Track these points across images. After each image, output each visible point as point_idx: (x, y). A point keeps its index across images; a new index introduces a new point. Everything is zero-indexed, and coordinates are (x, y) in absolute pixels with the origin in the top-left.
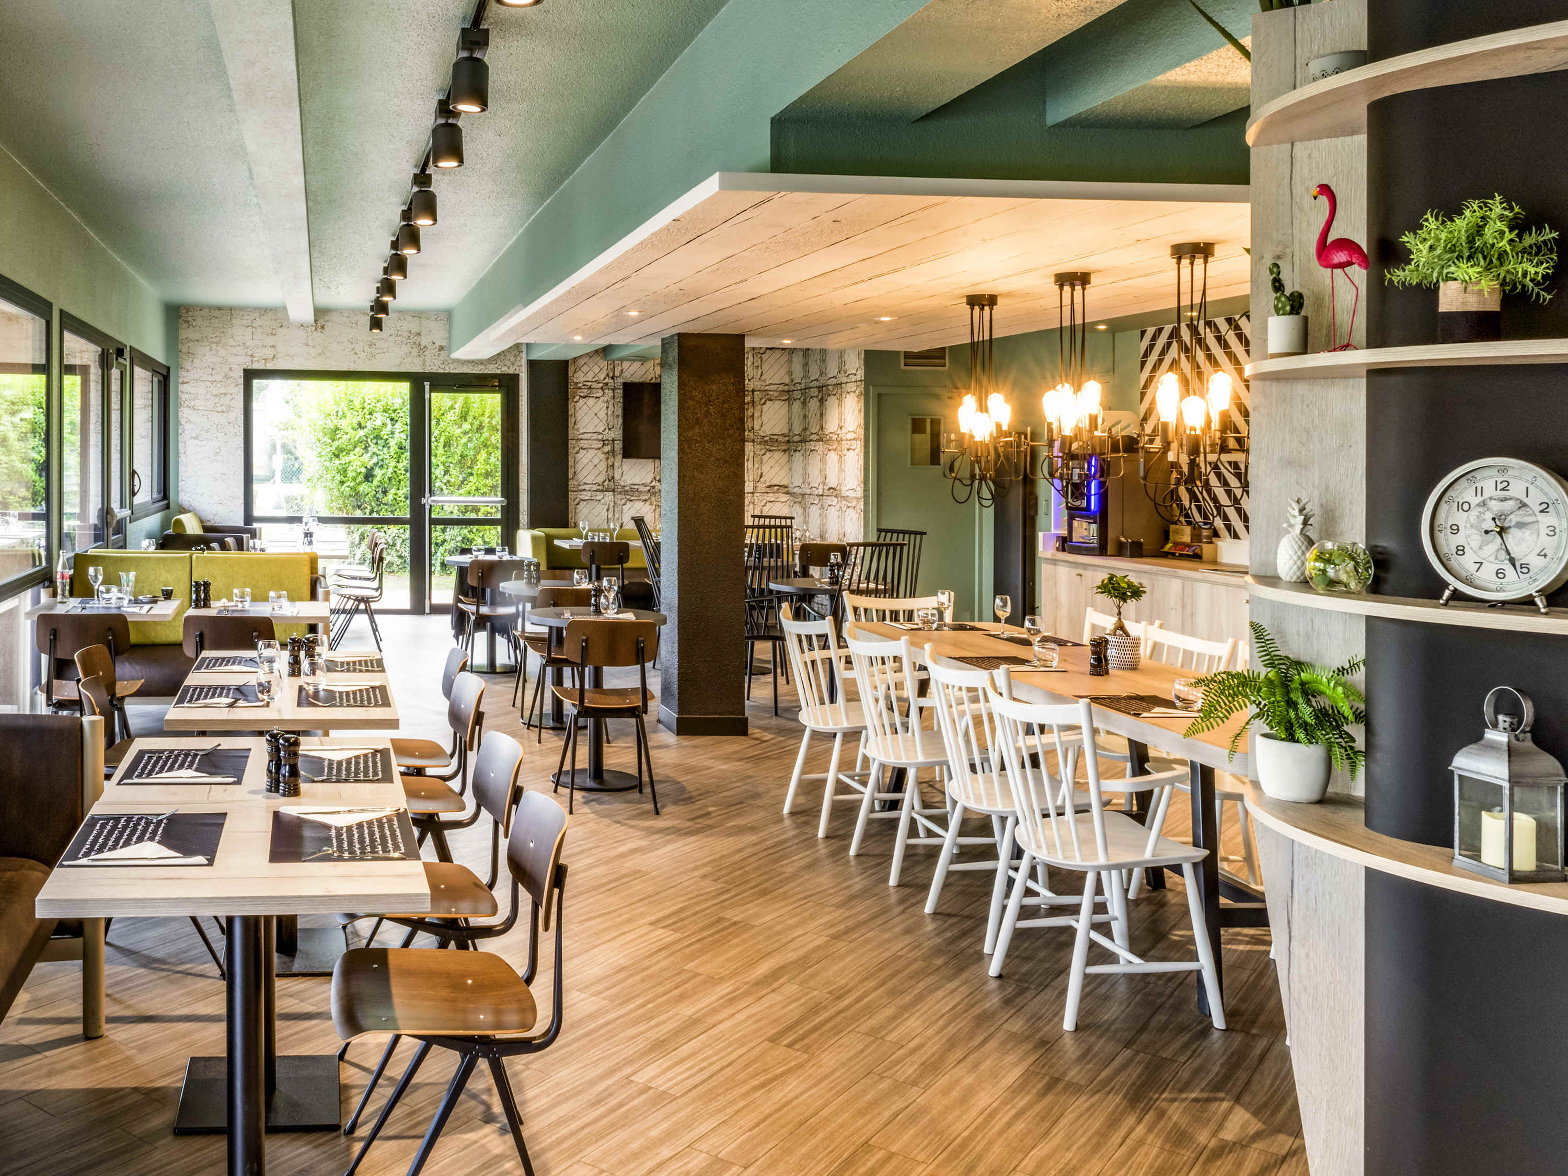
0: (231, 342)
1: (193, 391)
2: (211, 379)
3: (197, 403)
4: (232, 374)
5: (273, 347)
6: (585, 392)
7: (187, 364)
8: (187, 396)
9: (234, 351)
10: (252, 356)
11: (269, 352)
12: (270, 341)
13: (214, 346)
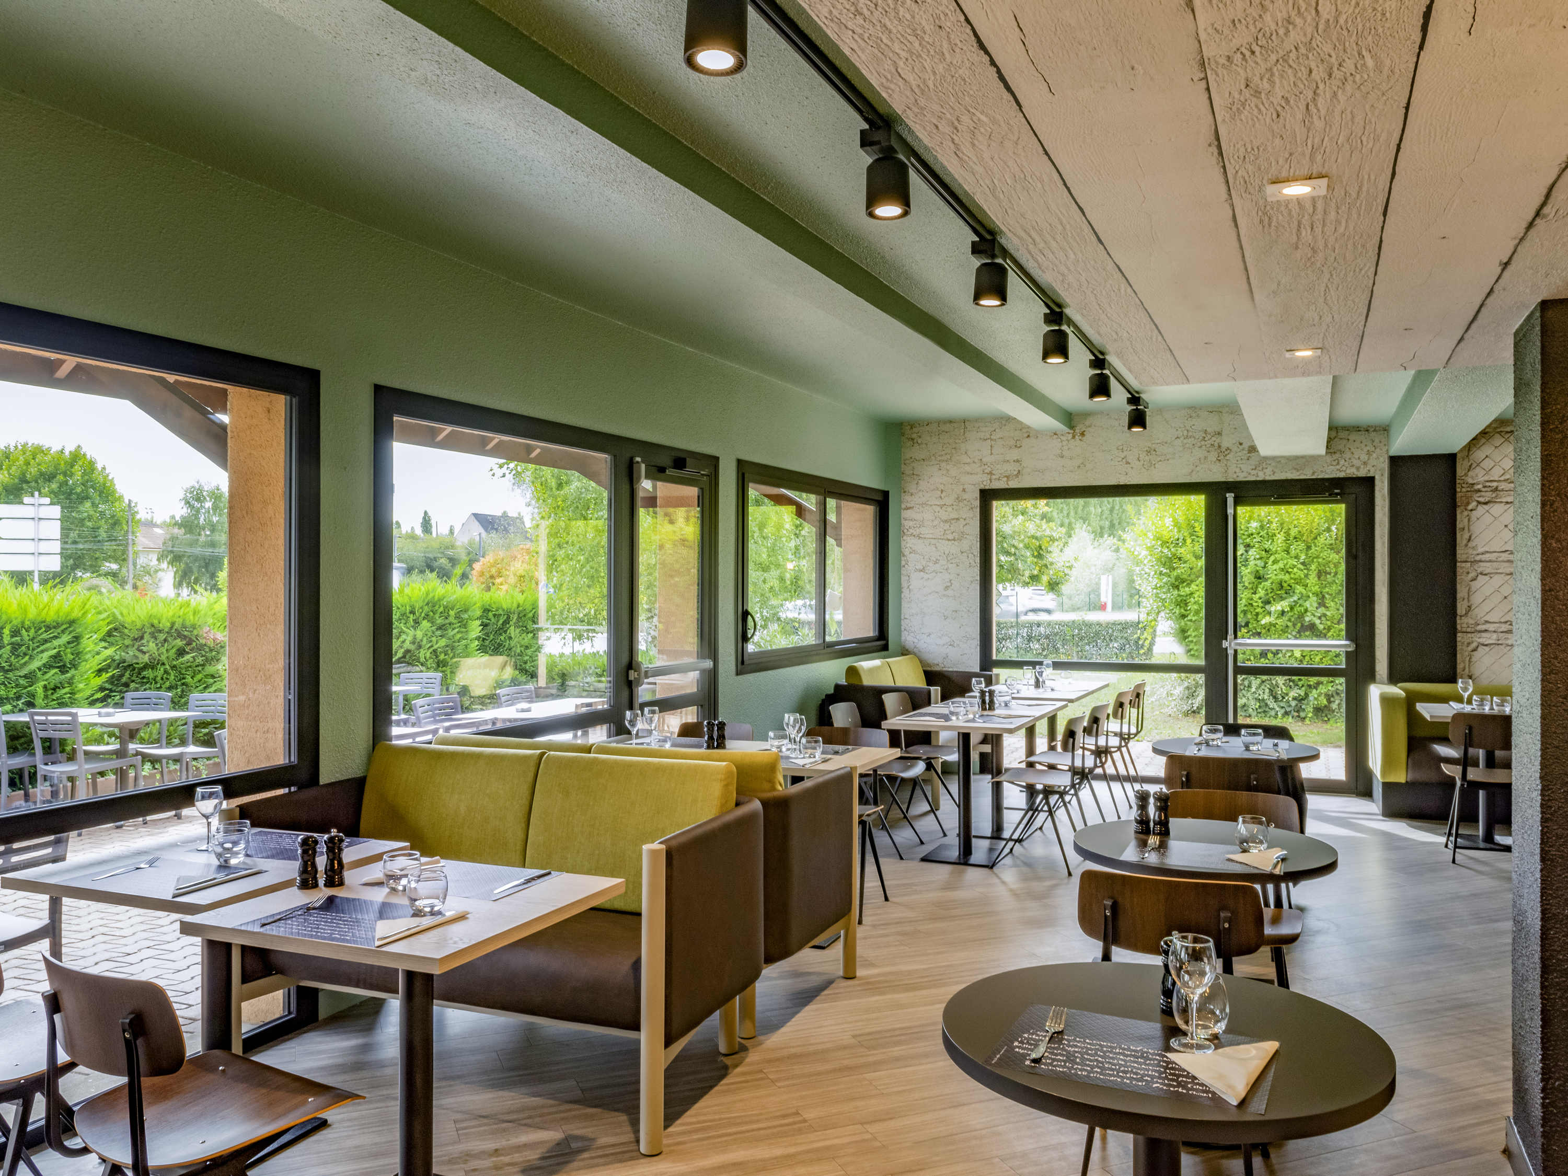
0: (965, 459)
1: (918, 517)
2: (941, 502)
3: (923, 530)
4: (966, 496)
5: (1018, 461)
6: (1487, 496)
7: (912, 488)
8: (911, 523)
9: (967, 468)
10: (991, 473)
11: (1012, 468)
12: (1014, 454)
13: (943, 465)
